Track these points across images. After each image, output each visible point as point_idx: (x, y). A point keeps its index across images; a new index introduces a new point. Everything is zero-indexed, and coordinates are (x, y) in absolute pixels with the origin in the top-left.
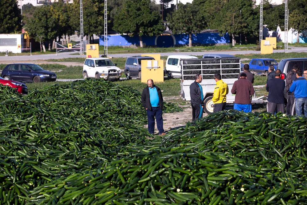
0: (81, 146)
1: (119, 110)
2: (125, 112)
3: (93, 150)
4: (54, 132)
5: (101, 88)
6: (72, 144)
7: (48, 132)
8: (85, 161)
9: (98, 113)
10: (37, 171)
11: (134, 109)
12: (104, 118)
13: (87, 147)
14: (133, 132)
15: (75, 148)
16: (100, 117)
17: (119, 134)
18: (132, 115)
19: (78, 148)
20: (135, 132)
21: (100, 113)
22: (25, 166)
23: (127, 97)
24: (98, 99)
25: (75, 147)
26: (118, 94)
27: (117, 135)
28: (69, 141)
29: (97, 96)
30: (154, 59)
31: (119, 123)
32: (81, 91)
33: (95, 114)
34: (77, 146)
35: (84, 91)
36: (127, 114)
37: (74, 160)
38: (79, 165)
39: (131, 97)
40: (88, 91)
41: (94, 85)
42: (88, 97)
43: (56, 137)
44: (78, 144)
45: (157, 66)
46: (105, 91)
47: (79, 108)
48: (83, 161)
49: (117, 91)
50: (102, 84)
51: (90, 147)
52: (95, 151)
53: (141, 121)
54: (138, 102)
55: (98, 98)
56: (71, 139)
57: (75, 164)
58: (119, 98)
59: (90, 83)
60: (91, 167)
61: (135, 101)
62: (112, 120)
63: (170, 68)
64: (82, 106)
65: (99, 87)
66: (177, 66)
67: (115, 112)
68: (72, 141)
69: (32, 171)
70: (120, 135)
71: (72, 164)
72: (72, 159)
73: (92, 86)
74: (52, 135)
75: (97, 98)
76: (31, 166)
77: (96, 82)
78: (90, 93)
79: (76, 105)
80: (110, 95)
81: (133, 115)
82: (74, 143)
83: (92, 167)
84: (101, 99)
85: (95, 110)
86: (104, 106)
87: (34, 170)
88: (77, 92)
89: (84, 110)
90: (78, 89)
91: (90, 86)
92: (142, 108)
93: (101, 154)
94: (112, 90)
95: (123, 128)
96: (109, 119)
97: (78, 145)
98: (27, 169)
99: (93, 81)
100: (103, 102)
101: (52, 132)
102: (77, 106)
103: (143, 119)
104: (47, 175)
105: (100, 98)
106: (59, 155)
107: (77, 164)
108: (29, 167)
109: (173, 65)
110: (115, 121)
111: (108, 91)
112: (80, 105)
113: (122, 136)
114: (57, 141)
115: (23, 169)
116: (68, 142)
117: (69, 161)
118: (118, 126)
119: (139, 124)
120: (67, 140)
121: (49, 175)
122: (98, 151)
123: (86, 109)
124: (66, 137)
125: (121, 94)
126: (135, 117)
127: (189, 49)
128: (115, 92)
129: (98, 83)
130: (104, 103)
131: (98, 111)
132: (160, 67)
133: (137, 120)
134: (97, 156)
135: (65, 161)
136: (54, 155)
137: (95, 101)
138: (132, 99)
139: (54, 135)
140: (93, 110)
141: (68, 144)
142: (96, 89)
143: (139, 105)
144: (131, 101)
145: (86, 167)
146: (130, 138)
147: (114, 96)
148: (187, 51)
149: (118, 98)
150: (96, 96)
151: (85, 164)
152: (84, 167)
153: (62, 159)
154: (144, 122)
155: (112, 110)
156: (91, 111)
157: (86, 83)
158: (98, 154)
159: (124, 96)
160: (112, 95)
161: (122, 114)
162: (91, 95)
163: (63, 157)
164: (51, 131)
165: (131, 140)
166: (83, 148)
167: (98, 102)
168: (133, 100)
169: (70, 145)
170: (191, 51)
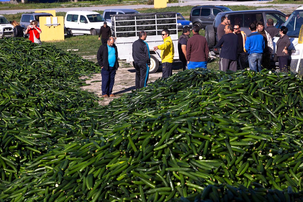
0: (42, 112)
1: (50, 72)
2: (57, 73)
3: (55, 116)
4: (11, 98)
5: (22, 48)
6: (32, 111)
7: (4, 98)
8: (58, 129)
9: (34, 75)
10: (20, 141)
11: (62, 70)
12: (41, 81)
13: (48, 113)
14: (75, 95)
15: (36, 114)
16: (37, 79)
17: (65, 97)
18: (64, 77)
19: (39, 114)
20: (76, 94)
21: (36, 75)
22: (8, 136)
23: (52, 58)
24: (26, 60)
25: (35, 113)
26: (42, 55)
27: (63, 99)
28: (28, 106)
29: (25, 57)
30: (52, 16)
31: (57, 86)
32: (7, 52)
33: (32, 77)
34: (38, 113)
35: (9, 52)
36: (59, 76)
37: (45, 127)
38: (52, 133)
39: (56, 57)
40: (14, 52)
41: (15, 45)
42: (15, 59)
43: (14, 102)
44: (38, 110)
45: (56, 23)
46: (28, 51)
47: (13, 70)
48: (55, 128)
49: (41, 51)
50: (23, 43)
51: (51, 113)
52: (58, 117)
53: (75, 83)
54: (64, 62)
55: (27, 59)
56: (30, 105)
57: (47, 132)
58: (44, 59)
59: (10, 43)
60: (66, 135)
61: (61, 62)
62: (50, 83)
63: (70, 25)
64: (16, 68)
65: (20, 47)
66: (77, 23)
67: (47, 74)
68: (31, 107)
69: (16, 142)
70: (66, 99)
71: (44, 132)
72: (42, 126)
73: (13, 46)
74: (9, 101)
75: (25, 59)
76: (13, 136)
77: (16, 41)
78: (16, 53)
79: (9, 67)
80: (33, 56)
81: (66, 76)
82: (34, 109)
83: (68, 135)
84: (29, 60)
85: (31, 72)
86: (34, 68)
87: (17, 140)
88: (2, 53)
89: (19, 72)
90: (3, 50)
91: (11, 46)
92: (70, 68)
93: (64, 120)
94: (36, 50)
95: (64, 91)
96: (47, 81)
97: (39, 111)
98: (10, 139)
99: (13, 40)
100: (32, 63)
101: (8, 98)
102: (10, 68)
103: (76, 80)
104: (32, 145)
105: (29, 58)
106: (28, 123)
107: (50, 132)
108: (12, 137)
109: (72, 21)
110: (53, 83)
111: (31, 51)
112: (14, 67)
113: (69, 100)
114: (16, 107)
115: (6, 139)
116: (27, 108)
117: (41, 128)
118: (57, 89)
119: (74, 86)
120: (26, 106)
121: (34, 145)
122: (61, 117)
123: (21, 71)
124: (24, 103)
125: (45, 55)
126: (68, 79)
127: (75, 4)
128: (39, 52)
129: (19, 42)
130: (34, 65)
131: (34, 74)
132: (60, 25)
133: (71, 82)
134: (61, 123)
135: (36, 129)
136: (22, 122)
137: (23, 63)
138: (58, 59)
139: (11, 100)
140: (28, 72)
141: (27, 110)
142: (18, 49)
143: (66, 65)
144: (57, 61)
145: (60, 135)
146: (78, 102)
147: (38, 56)
148: (74, 7)
149: (42, 58)
150: (23, 57)
151: (58, 131)
152: (59, 135)
153: (32, 127)
154: (78, 83)
155: (44, 71)
156: (26, 73)
157: (6, 42)
158: (62, 120)
159: (49, 57)
160: (35, 56)
161: (54, 75)
162: (18, 56)
163: (32, 124)
164: (7, 96)
165: (79, 104)
166: (44, 115)
167: (27, 63)
168: (60, 61)
169: (29, 111)
170: (78, 7)
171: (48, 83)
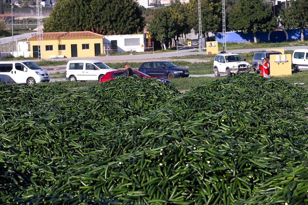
0: (272, 138)
1: (280, 103)
2: (286, 104)
3: (284, 142)
4: (245, 126)
5: (255, 82)
6: (264, 137)
7: (239, 126)
8: (286, 154)
9: (265, 106)
10: (254, 164)
11: (290, 101)
12: (271, 111)
13: (277, 139)
14: (301, 124)
15: (267, 141)
16: (268, 110)
17: (292, 126)
18: (292, 108)
19: (270, 140)
20: (302, 123)
21: (267, 106)
22: (242, 159)
23: (281, 91)
24: (258, 93)
25: (266, 139)
26: (272, 88)
27: (291, 127)
28: (260, 133)
29: (257, 90)
30: (281, 54)
31: (286, 115)
32: (241, 86)
33: (263, 107)
34: (269, 139)
35: (244, 85)
36: (287, 107)
37: (275, 152)
38: (281, 157)
39: (284, 90)
40: (248, 86)
41: (249, 80)
42: (249, 91)
43: (247, 130)
44: (269, 136)
45: (285, 60)
46: (260, 85)
47: (247, 102)
48: (284, 153)
49: (271, 85)
50: (256, 78)
51: (280, 139)
52: (286, 143)
53: (302, 113)
54: (292, 94)
55: (259, 91)
56: (262, 132)
57: (277, 156)
58: (274, 91)
59: (244, 78)
60: (294, 159)
61: (289, 94)
62: (279, 113)
63: (297, 61)
64: (249, 100)
65: (253, 82)
66: (304, 59)
67: (276, 105)
68: (262, 134)
69: (250, 164)
70: (294, 127)
71: (275, 156)
72: (273, 151)
73: (247, 80)
74: (244, 129)
75: (258, 91)
76: (247, 159)
77: (250, 76)
78: (250, 87)
79: (243, 99)
80: (264, 89)
81: (293, 107)
82: (265, 136)
83: (295, 159)
84: (261, 93)
85: (262, 103)
86: (265, 100)
87: (251, 163)
88: (238, 87)
89: (252, 103)
90: (238, 84)
91: (245, 81)
92: (297, 100)
93: (292, 146)
94: (267, 84)
95: (291, 120)
96: (277, 111)
97: (270, 138)
98: (245, 162)
99: (247, 76)
100: (263, 95)
101: (243, 126)
102: (245, 99)
103: (302, 111)
104: (264, 167)
105: (260, 91)
106: (260, 148)
107: (279, 157)
108: (246, 160)
109: (299, 58)
110: (282, 113)
111: (262, 85)
112: (247, 99)
113: (296, 128)
114: (249, 134)
115: (241, 162)
116: (260, 135)
117: (271, 153)
118: (286, 118)
119: (300, 115)
120: (259, 133)
121: (266, 168)
122: (289, 143)
123: (254, 102)
124: (257, 130)
125: (275, 88)
126: (295, 109)
127: (302, 43)
128: (269, 86)
129: (252, 77)
130: (265, 97)
131: (265, 105)
132: (288, 61)
133: (298, 112)
134: (289, 148)
135: (267, 153)
136: (255, 147)
137: (256, 95)
138: (286, 92)
139: (246, 128)
140: (260, 104)
141: (259, 136)
142: (251, 83)
143: (293, 97)
144: (285, 93)
145: (289, 159)
146: (304, 130)
147: (269, 89)
148: (301, 46)
149: (272, 91)
150: (256, 90)
151: (287, 156)
152: (287, 159)
153: (264, 151)
154: (305, 113)
155: (273, 102)
156: (259, 104)
157: (241, 77)
158: (290, 145)
159: (278, 90)
160: (266, 89)
161: (282, 106)
162: (251, 89)
163: (264, 149)
164: (242, 124)
165: (305, 132)
166: (274, 141)
167: (259, 96)
168: (288, 93)
169: (261, 137)
170: (304, 45)
171: (278, 112)
